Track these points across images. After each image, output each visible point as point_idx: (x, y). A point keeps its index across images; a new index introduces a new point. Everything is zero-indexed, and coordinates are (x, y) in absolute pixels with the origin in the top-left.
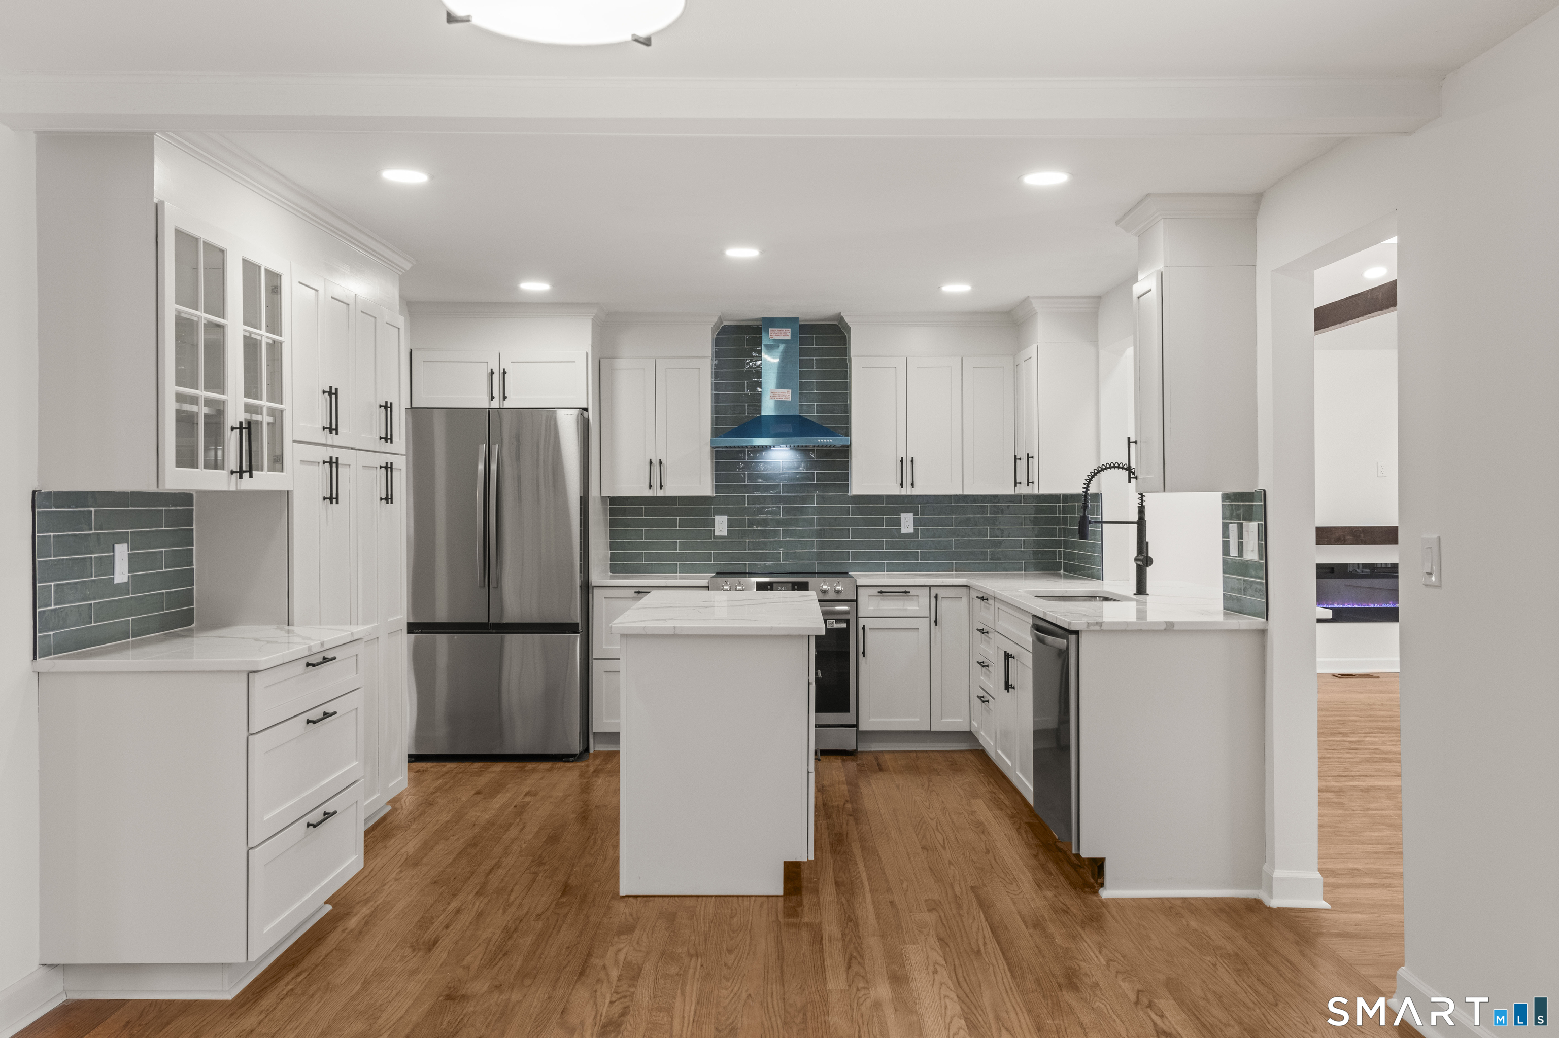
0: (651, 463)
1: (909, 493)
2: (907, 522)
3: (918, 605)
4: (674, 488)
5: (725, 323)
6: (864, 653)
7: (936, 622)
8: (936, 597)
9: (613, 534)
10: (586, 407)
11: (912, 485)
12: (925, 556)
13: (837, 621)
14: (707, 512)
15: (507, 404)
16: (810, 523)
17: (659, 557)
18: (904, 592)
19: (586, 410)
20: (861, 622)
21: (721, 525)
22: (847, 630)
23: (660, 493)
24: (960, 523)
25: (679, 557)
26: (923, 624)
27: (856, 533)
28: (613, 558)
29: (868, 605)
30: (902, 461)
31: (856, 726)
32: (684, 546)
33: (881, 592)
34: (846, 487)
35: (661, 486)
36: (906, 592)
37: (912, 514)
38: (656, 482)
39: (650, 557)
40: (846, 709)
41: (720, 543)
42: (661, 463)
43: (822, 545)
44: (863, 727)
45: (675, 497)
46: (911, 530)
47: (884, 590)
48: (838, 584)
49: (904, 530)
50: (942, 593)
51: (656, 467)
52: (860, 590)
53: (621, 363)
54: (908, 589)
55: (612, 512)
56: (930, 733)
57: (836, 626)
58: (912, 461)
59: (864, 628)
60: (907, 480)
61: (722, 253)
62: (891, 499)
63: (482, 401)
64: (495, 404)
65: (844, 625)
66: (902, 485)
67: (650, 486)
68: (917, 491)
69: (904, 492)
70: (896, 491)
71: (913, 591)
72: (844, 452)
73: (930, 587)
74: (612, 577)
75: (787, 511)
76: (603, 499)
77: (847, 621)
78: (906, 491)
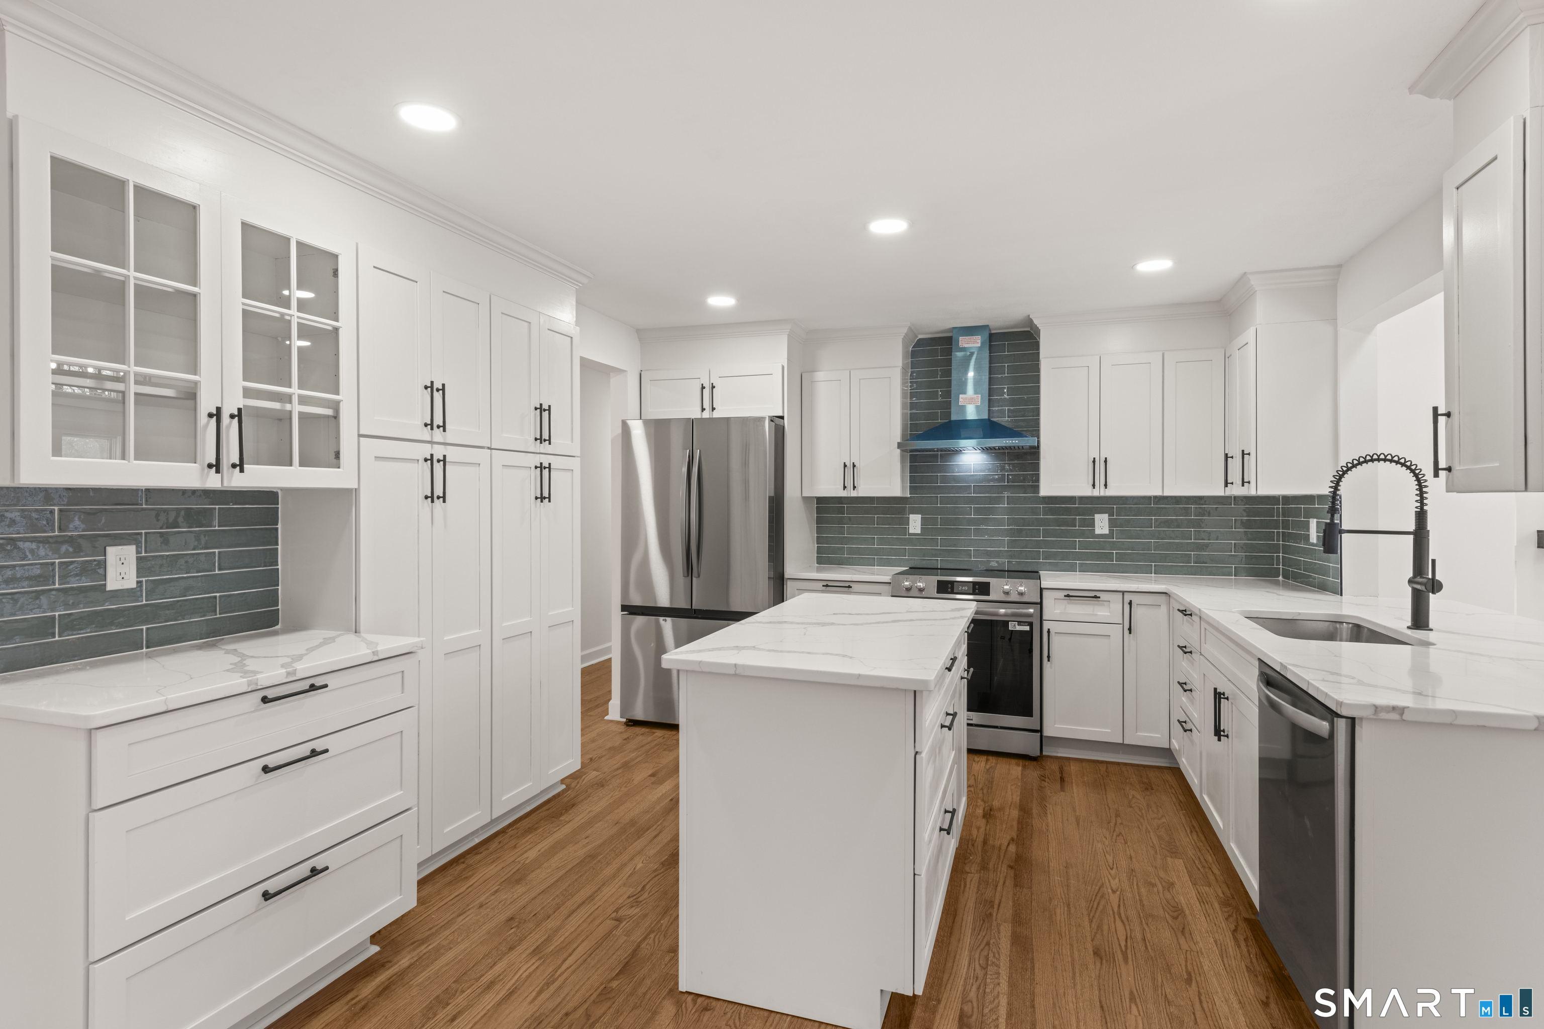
0: (845, 466)
1: (1102, 494)
2: (1102, 524)
3: (1110, 610)
4: (867, 488)
5: (920, 337)
6: (1049, 657)
7: (1130, 629)
8: (1130, 603)
9: (819, 530)
10: (781, 414)
11: (1106, 485)
12: (1120, 557)
13: (1020, 623)
14: (902, 511)
15: (716, 414)
16: (1000, 522)
17: (859, 551)
18: (1094, 597)
19: (782, 418)
20: (1046, 625)
21: (915, 524)
22: (1031, 632)
23: (854, 494)
24: (1160, 524)
25: (877, 552)
26: (1116, 632)
27: (1047, 533)
28: (819, 551)
29: (1054, 608)
30: (1094, 461)
31: (1041, 731)
32: (882, 541)
33: (1068, 596)
34: (1036, 488)
35: (854, 487)
36: (1096, 597)
37: (1107, 515)
38: (849, 484)
39: (851, 551)
40: (1029, 713)
41: (914, 539)
42: (854, 466)
43: (1011, 543)
44: (1048, 732)
45: (874, 497)
46: (1106, 531)
47: (1071, 593)
48: (1021, 585)
49: (1098, 531)
50: (1136, 599)
51: (850, 469)
52: (1045, 593)
53: (820, 376)
54: (1098, 594)
55: (819, 511)
56: (1123, 745)
57: (1019, 628)
58: (1106, 461)
59: (1049, 631)
60: (1100, 480)
61: (864, 227)
62: (1082, 499)
63: (696, 414)
64: (706, 415)
65: (1027, 628)
66: (1094, 486)
67: (845, 487)
68: (1111, 492)
69: (1096, 493)
70: (1087, 492)
71: (1103, 596)
72: (1034, 453)
73: (1123, 592)
75: (978, 511)
76: (806, 500)
77: (1031, 624)
78: (1099, 492)
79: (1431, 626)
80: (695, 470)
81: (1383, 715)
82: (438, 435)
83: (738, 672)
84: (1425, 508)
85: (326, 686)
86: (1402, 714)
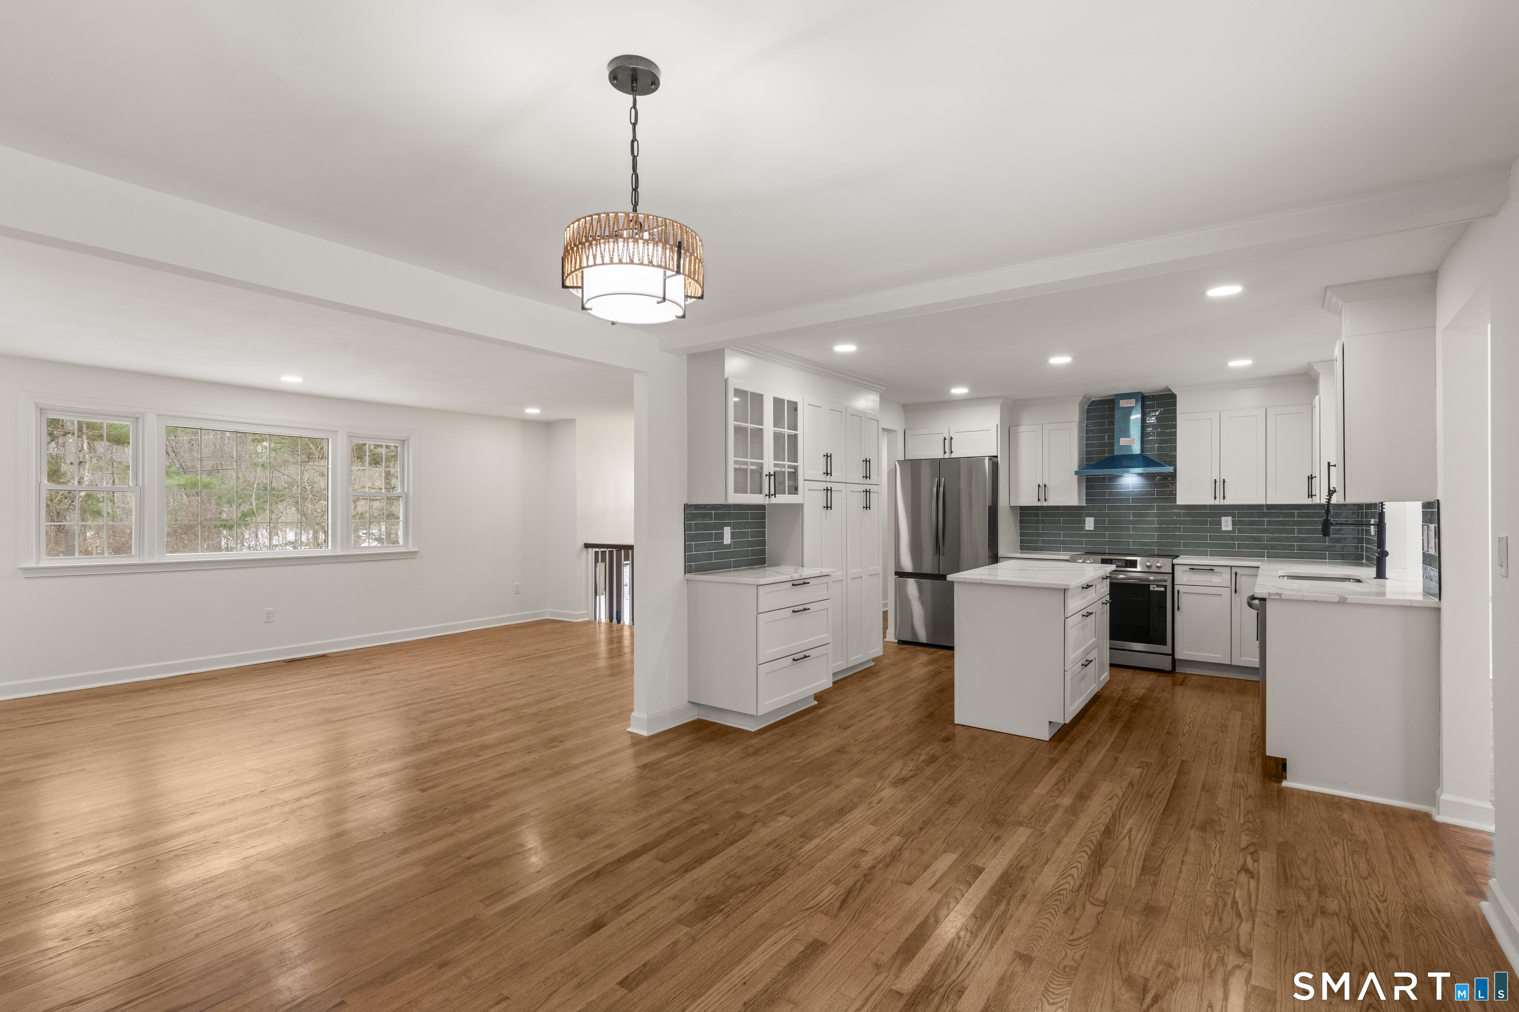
0: (1039, 486)
1: (1222, 503)
2: (1227, 524)
3: (1222, 579)
4: (1054, 500)
5: (1093, 399)
6: (1178, 608)
7: (1236, 591)
8: (1236, 574)
9: (1021, 528)
10: (996, 455)
11: (1224, 498)
12: (1239, 546)
13: (1158, 586)
14: (1080, 515)
15: (953, 456)
16: (1152, 522)
17: (1049, 542)
18: (1210, 569)
19: (996, 457)
20: (1177, 588)
21: (1090, 524)
22: (1165, 591)
23: (1045, 504)
24: (1269, 523)
25: (1063, 542)
26: (1226, 593)
27: (1185, 530)
28: (1022, 541)
29: (1182, 577)
30: (1215, 482)
31: (1173, 654)
32: (1065, 535)
33: (1192, 569)
34: (1174, 500)
35: (1046, 500)
36: (1212, 570)
37: (1231, 517)
38: (1042, 498)
39: (1044, 542)
40: (1164, 643)
41: (1089, 534)
42: (1045, 486)
43: (1160, 537)
44: (1179, 655)
45: (1060, 506)
46: (1230, 528)
47: (1194, 567)
48: (1158, 562)
49: (1224, 528)
50: (1239, 571)
51: (1042, 488)
52: (1176, 567)
53: (1022, 428)
54: (1213, 568)
55: (1021, 515)
56: (1230, 666)
57: (1157, 589)
58: (1224, 481)
59: (1178, 592)
60: (1219, 494)
61: (1047, 361)
62: (1211, 506)
63: (939, 455)
64: (947, 456)
65: (1163, 589)
66: (1215, 498)
67: (1039, 500)
68: (1227, 502)
69: (1217, 502)
70: (1210, 501)
71: (1216, 569)
72: (1173, 476)
73: (1231, 567)
74: (1021, 553)
75: (1135, 515)
76: (1013, 508)
77: (1165, 587)
78: (1219, 502)
79: (1387, 577)
80: (941, 490)
81: (1273, 597)
82: (828, 478)
83: (983, 582)
84: (1384, 510)
85: (809, 583)
86: (1280, 596)
